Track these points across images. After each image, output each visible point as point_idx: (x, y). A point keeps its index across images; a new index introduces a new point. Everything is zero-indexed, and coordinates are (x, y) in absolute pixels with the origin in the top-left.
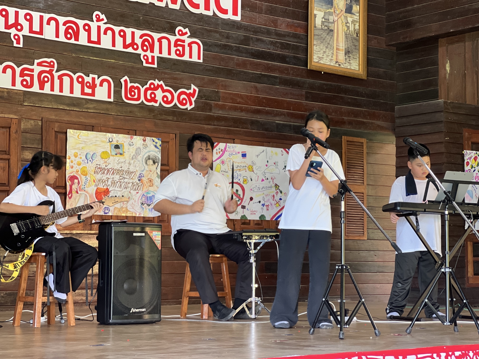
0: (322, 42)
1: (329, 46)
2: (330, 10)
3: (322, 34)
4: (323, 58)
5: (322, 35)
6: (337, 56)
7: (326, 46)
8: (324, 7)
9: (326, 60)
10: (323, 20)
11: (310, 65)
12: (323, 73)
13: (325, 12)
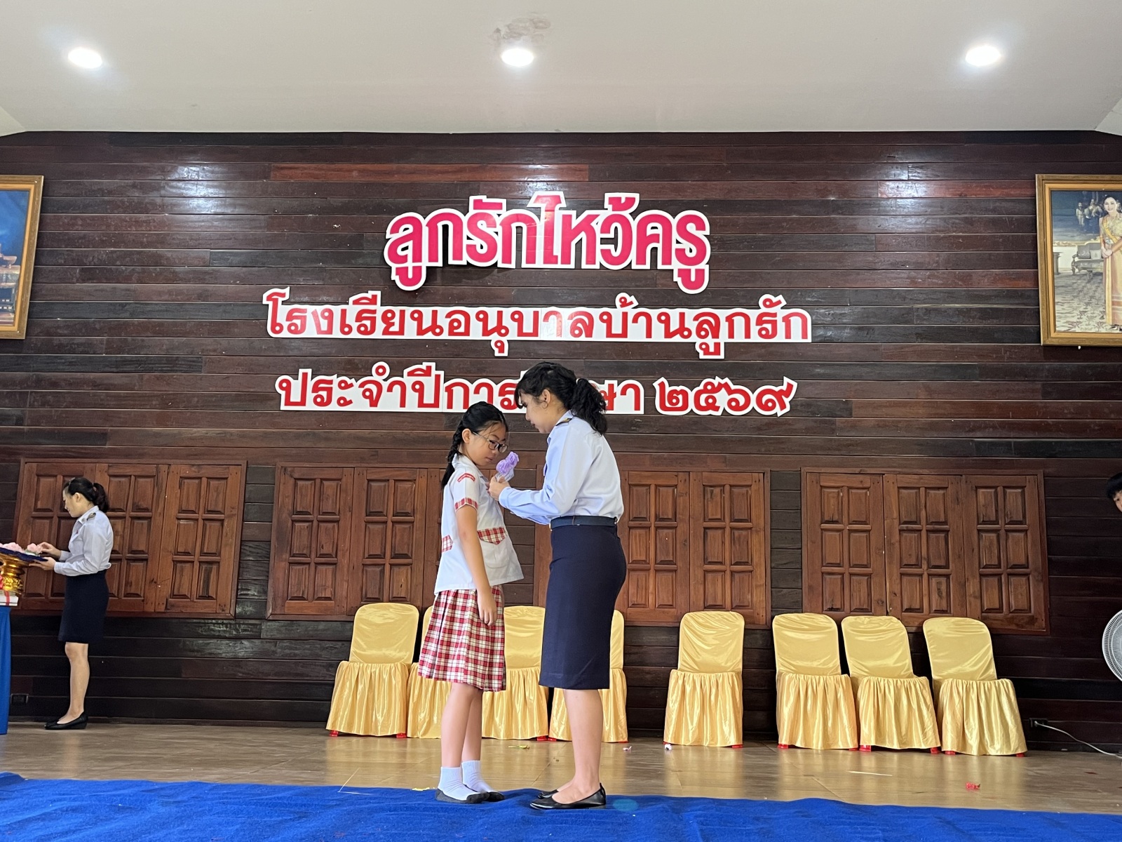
0: (1074, 297)
1: (1095, 300)
2: (1093, 241)
3: (1075, 283)
4: (1080, 322)
5: (1075, 285)
6: (1114, 315)
7: (1087, 301)
8: (1077, 238)
9: (1089, 325)
10: (1077, 259)
11: (1043, 338)
12: (1079, 347)
13: (1079, 246)
